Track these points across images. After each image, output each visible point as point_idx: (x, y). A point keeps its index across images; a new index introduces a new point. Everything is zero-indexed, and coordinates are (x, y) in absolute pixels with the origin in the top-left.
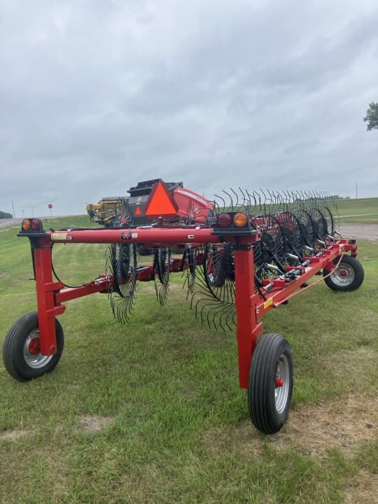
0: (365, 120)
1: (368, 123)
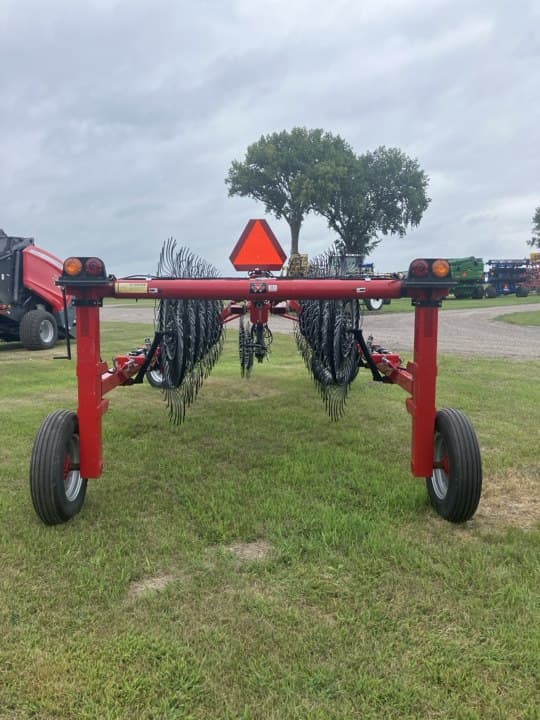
0: (227, 181)
1: (229, 186)
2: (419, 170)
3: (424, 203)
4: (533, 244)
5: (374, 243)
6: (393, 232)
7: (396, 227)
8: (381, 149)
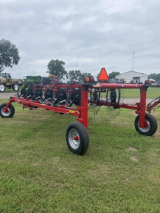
2: (16, 48)
3: (19, 58)
4: (47, 73)
5: (3, 70)
6: (9, 66)
7: (9, 65)
8: (3, 40)
